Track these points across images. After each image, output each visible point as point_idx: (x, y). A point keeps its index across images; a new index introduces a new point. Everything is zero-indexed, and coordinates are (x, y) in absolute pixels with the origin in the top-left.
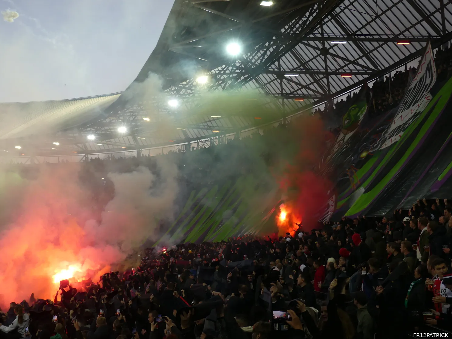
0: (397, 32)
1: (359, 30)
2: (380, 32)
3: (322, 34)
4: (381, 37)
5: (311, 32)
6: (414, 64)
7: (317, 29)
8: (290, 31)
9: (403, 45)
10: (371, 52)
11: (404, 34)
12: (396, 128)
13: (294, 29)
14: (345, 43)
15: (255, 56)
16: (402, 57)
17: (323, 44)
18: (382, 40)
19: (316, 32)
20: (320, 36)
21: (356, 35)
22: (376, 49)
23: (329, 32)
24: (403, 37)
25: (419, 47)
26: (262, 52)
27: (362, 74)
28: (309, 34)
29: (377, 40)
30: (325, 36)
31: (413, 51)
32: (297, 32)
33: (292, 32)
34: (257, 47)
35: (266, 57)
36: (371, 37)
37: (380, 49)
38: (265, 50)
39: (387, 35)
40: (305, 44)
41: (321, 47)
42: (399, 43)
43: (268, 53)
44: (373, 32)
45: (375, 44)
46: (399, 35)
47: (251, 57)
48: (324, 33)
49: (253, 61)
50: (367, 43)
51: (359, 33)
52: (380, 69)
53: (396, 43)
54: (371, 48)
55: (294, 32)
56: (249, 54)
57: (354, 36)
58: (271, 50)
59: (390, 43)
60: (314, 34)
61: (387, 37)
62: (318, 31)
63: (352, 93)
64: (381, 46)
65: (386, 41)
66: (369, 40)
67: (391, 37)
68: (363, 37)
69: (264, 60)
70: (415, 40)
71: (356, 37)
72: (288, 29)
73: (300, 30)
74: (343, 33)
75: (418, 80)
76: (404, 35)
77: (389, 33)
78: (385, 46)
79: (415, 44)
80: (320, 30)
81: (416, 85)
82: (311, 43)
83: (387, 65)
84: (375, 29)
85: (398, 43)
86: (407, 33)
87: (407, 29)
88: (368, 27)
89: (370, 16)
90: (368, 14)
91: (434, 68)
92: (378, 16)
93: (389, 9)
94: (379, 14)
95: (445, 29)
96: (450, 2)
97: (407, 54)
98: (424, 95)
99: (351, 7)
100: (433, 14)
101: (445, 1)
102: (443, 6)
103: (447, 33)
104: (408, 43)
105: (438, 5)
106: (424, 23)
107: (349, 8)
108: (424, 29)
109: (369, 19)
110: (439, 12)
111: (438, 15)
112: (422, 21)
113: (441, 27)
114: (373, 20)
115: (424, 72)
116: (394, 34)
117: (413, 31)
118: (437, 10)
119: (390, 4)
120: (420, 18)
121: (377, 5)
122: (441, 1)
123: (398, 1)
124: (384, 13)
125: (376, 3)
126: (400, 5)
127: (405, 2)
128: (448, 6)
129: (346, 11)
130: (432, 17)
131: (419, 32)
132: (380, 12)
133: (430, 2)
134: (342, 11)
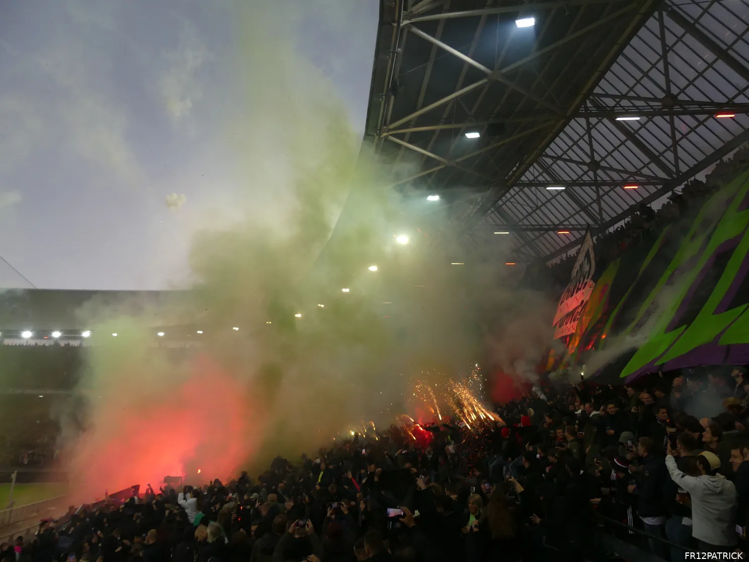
0: (557, 222)
1: (521, 221)
2: (541, 223)
4: (542, 227)
6: (572, 252)
9: (564, 234)
10: (533, 240)
11: (564, 223)
14: (508, 233)
16: (563, 245)
18: (541, 229)
21: (518, 225)
22: (537, 238)
24: (563, 227)
25: (578, 236)
27: (525, 262)
29: (538, 230)
30: (489, 227)
31: (573, 239)
32: (463, 223)
36: (532, 227)
37: (542, 238)
39: (547, 225)
40: (470, 234)
41: (485, 236)
42: (559, 233)
44: (534, 223)
45: (537, 233)
46: (558, 225)
48: (488, 223)
50: (529, 233)
51: (521, 223)
52: (543, 257)
53: (556, 232)
54: (533, 237)
55: (459, 223)
57: (516, 226)
59: (551, 233)
60: (478, 225)
61: (547, 227)
64: (542, 235)
65: (547, 231)
66: (531, 230)
67: (552, 227)
68: (525, 227)
70: (574, 229)
71: (518, 227)
73: (465, 221)
74: (505, 223)
75: (578, 267)
76: (564, 225)
77: (549, 223)
78: (546, 236)
79: (575, 233)
80: (483, 221)
81: (577, 272)
82: (476, 233)
83: (548, 253)
84: (538, 219)
86: (566, 223)
87: (567, 219)
88: (529, 218)
89: (531, 207)
90: (529, 206)
91: (592, 255)
92: (538, 208)
93: (549, 201)
94: (539, 205)
95: (602, 219)
96: (606, 193)
97: (568, 242)
98: (586, 283)
99: (512, 200)
100: (590, 205)
101: (601, 193)
102: (599, 198)
103: (604, 221)
104: (568, 232)
105: (594, 196)
106: (582, 213)
107: (511, 200)
108: (583, 219)
109: (530, 210)
110: (596, 203)
111: (595, 206)
112: (580, 211)
113: (598, 217)
114: (534, 211)
115: (583, 259)
116: (554, 224)
117: (572, 221)
118: (594, 201)
119: (549, 197)
120: (578, 209)
121: (537, 198)
122: (597, 192)
123: (557, 193)
124: (544, 204)
125: (536, 196)
126: (559, 197)
127: (563, 194)
128: (604, 198)
129: (508, 203)
130: (589, 207)
131: (578, 222)
132: (540, 204)
133: (587, 194)
134: (505, 203)
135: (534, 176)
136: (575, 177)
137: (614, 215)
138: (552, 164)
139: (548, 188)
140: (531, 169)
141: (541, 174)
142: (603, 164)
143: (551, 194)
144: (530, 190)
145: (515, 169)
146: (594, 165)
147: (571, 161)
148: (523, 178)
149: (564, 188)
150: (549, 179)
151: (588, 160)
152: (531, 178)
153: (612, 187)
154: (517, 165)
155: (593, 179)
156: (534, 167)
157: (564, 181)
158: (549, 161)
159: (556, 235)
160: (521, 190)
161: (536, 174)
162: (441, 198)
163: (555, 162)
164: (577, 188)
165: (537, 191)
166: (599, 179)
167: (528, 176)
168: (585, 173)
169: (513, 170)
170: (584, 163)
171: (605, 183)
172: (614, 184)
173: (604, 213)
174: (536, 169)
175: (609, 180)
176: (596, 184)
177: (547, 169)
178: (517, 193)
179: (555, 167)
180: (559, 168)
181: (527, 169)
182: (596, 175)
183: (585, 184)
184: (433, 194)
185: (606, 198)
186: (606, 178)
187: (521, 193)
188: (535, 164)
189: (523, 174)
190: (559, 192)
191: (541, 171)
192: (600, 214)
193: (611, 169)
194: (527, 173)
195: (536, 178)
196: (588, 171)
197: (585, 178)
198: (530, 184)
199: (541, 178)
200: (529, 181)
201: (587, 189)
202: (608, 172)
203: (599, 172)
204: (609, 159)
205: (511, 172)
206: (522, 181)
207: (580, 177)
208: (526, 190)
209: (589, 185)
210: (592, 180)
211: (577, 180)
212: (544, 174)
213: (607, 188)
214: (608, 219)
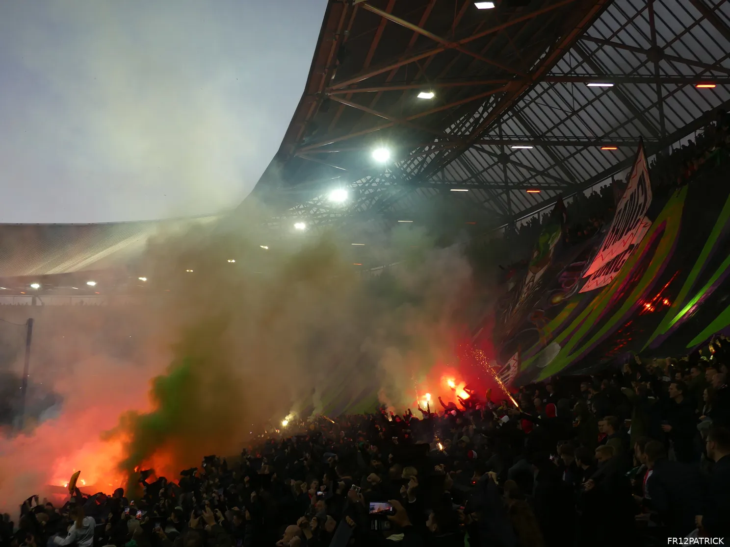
0: (600, 134)
1: (550, 130)
2: (579, 134)
3: (501, 136)
4: (579, 141)
5: (486, 132)
7: (493, 129)
8: (458, 132)
9: (609, 150)
10: (566, 159)
11: (610, 136)
13: (464, 129)
14: (531, 147)
15: (410, 163)
16: (608, 166)
17: (502, 149)
18: (579, 143)
19: (492, 133)
20: (498, 139)
21: (547, 137)
22: (572, 155)
23: (510, 133)
24: (609, 140)
25: (629, 154)
26: (420, 159)
27: (554, 189)
28: (482, 135)
29: (574, 144)
30: (504, 139)
31: (622, 158)
32: (467, 133)
33: (460, 133)
34: (414, 152)
35: (425, 166)
36: (566, 140)
37: (578, 156)
38: (424, 156)
39: (587, 138)
40: (477, 149)
41: (499, 152)
42: (603, 148)
43: (429, 160)
44: (568, 134)
45: (572, 149)
46: (602, 137)
47: (405, 166)
48: (504, 134)
49: (409, 170)
50: (561, 148)
51: (549, 134)
52: (579, 182)
53: (599, 147)
54: (567, 154)
55: (463, 133)
56: (403, 162)
57: (543, 138)
58: (433, 156)
59: (592, 148)
60: (490, 136)
61: (587, 140)
62: (495, 131)
63: (541, 213)
64: (579, 151)
65: (586, 146)
66: (564, 144)
67: (593, 140)
68: (555, 140)
69: (423, 169)
70: (624, 144)
71: (546, 140)
72: (455, 129)
73: (470, 130)
74: (528, 134)
75: (628, 198)
76: (610, 138)
77: (589, 134)
78: (585, 152)
79: (624, 148)
80: (497, 130)
81: (626, 205)
82: (486, 147)
83: (587, 177)
84: (573, 129)
85: (601, 148)
86: (613, 135)
87: (614, 130)
88: (562, 127)
89: (564, 112)
90: (561, 109)
91: (648, 182)
92: (575, 113)
93: (590, 103)
94: (576, 109)
95: (664, 130)
96: (671, 94)
97: (615, 162)
98: (639, 220)
99: (539, 100)
100: (647, 110)
101: (664, 93)
102: (661, 100)
103: (667, 134)
104: (615, 148)
105: (654, 98)
106: (636, 121)
107: (536, 101)
108: (635, 130)
109: (563, 116)
110: (657, 107)
111: (655, 111)
112: (633, 118)
113: (659, 127)
114: (569, 117)
115: (636, 187)
116: (597, 136)
117: (623, 133)
118: (654, 105)
119: (591, 97)
120: (631, 115)
121: (574, 98)
122: (659, 93)
123: (602, 92)
124: (583, 108)
125: (572, 95)
126: (604, 98)
127: (611, 93)
128: (667, 100)
129: (533, 105)
130: (647, 114)
131: (630, 134)
132: (577, 107)
133: (645, 95)
134: (527, 105)
135: (570, 66)
136: (628, 70)
137: (681, 125)
138: (597, 50)
139: (589, 85)
140: (567, 56)
141: (580, 64)
142: (668, 51)
143: (593, 93)
144: (565, 88)
145: (543, 55)
146: (656, 53)
147: (624, 46)
148: (555, 70)
149: (611, 85)
150: (591, 71)
151: (647, 46)
152: (566, 69)
153: (680, 85)
154: (547, 50)
155: (654, 73)
156: (571, 54)
157: (612, 74)
158: (593, 46)
159: (599, 150)
160: (552, 87)
161: (574, 63)
163: (600, 48)
164: (630, 86)
165: (574, 88)
166: (661, 73)
167: (562, 67)
168: (643, 64)
169: (541, 57)
170: (641, 50)
171: (669, 79)
172: (682, 81)
173: (666, 122)
175: (676, 74)
176: (658, 80)
177: (588, 57)
178: (546, 91)
179: (600, 54)
180: (606, 56)
181: (561, 57)
182: (657, 67)
183: (642, 79)
185: (670, 100)
186: (671, 72)
187: (551, 91)
188: (572, 50)
189: (555, 63)
190: (605, 91)
191: (580, 59)
192: (662, 124)
193: (680, 59)
194: (561, 63)
195: (573, 69)
196: (646, 62)
197: (643, 71)
198: (564, 78)
199: (579, 70)
200: (563, 73)
201: (644, 86)
202: (676, 64)
203: (663, 63)
204: (677, 45)
205: (539, 60)
206: (554, 74)
207: (635, 70)
208: (558, 86)
209: (648, 81)
210: (652, 74)
211: (631, 74)
212: (585, 65)
213: (672, 87)
214: (671, 130)
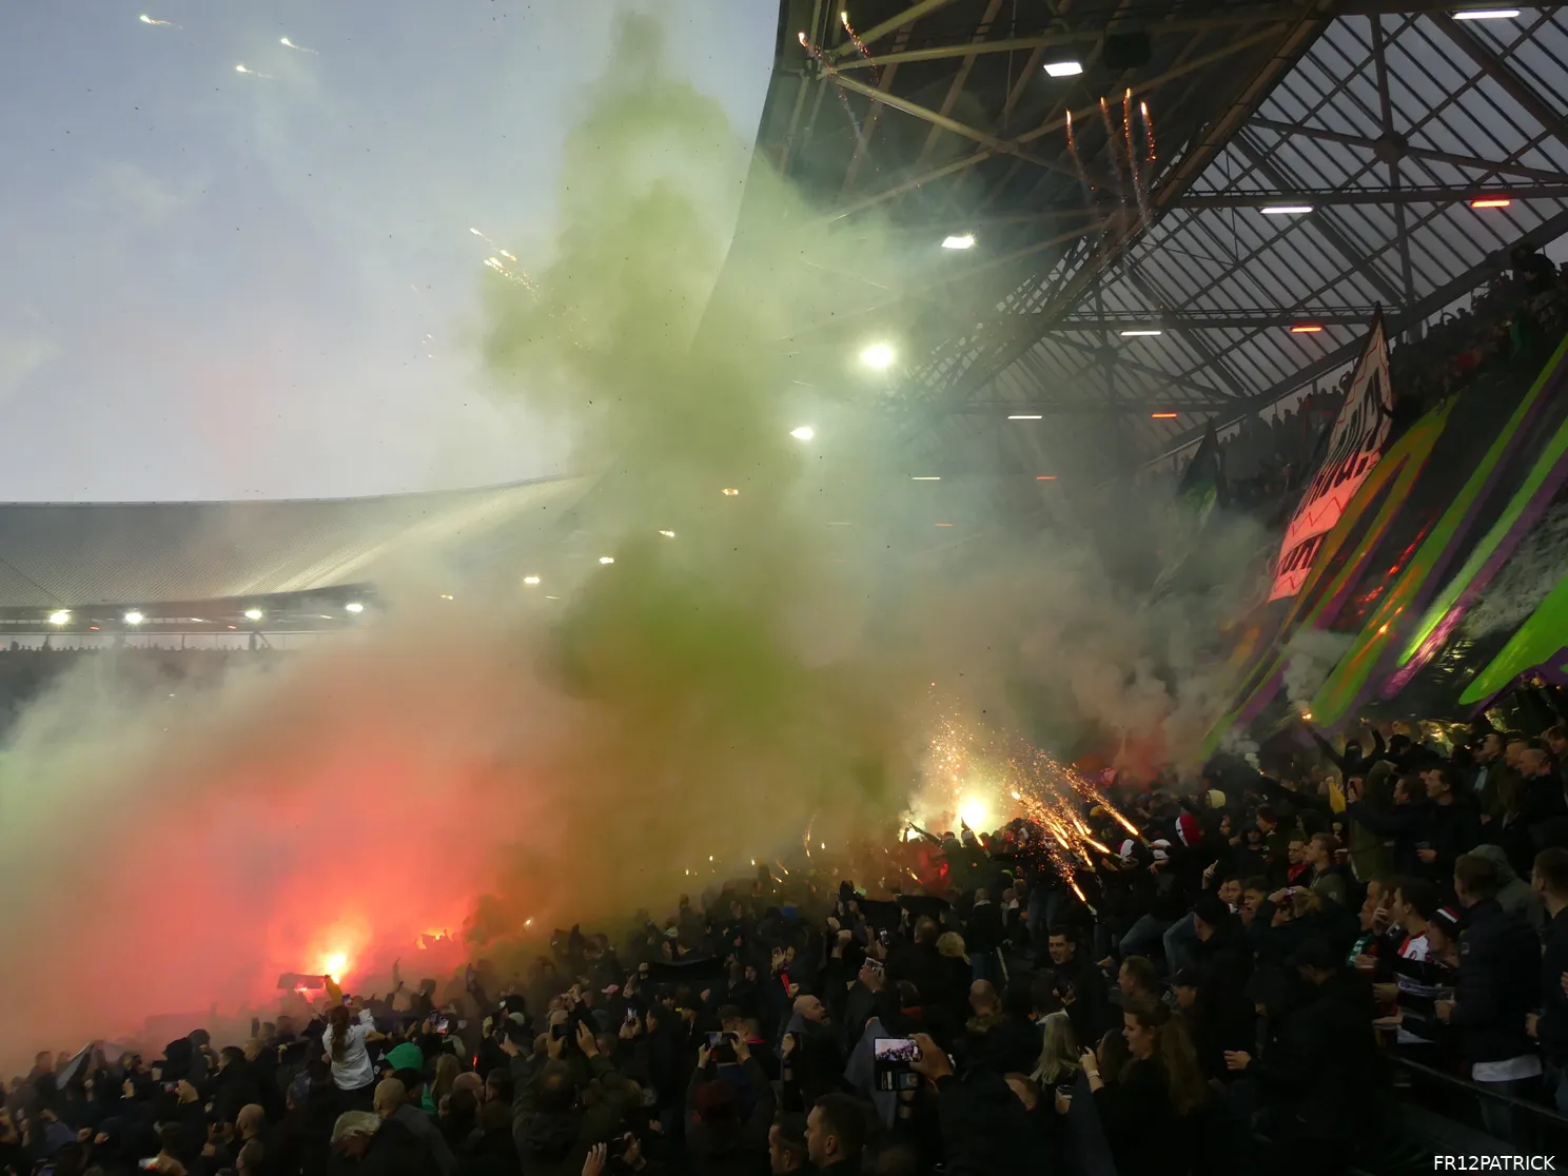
0: (1289, 302)
1: (1193, 299)
2: (1248, 304)
3: (1100, 313)
4: (1249, 317)
5: (1072, 307)
6: (1330, 381)
7: (1086, 302)
8: (1019, 308)
9: (1306, 332)
10: (1226, 352)
11: (1308, 305)
12: (1297, 548)
13: (1030, 303)
14: (1159, 333)
15: (932, 371)
16: (1304, 363)
17: (1103, 338)
18: (1250, 322)
19: (1084, 308)
20: (1096, 319)
21: (1186, 312)
22: (1236, 345)
23: (1116, 306)
24: (1306, 315)
25: (1347, 339)
26: (950, 361)
27: (1204, 409)
28: (1066, 313)
29: (1239, 324)
30: (1107, 318)
31: (1333, 347)
32: (1038, 310)
33: (1023, 311)
34: (938, 349)
35: (960, 373)
36: (1224, 317)
37: (1247, 346)
38: (958, 356)
39: (1263, 310)
40: (1057, 340)
41: (1097, 344)
42: (1295, 330)
43: (966, 363)
44: (1228, 305)
45: (1236, 334)
46: (1293, 309)
47: (923, 375)
48: (1105, 309)
49: (930, 383)
50: (1214, 332)
51: (1192, 307)
52: (1250, 395)
53: (1287, 328)
54: (1226, 344)
55: (1029, 311)
56: (918, 368)
57: (1180, 315)
58: (973, 355)
59: (1273, 331)
60: (1079, 314)
61: (1262, 316)
62: (1090, 307)
63: (1181, 456)
64: (1248, 337)
65: (1262, 326)
66: (1220, 324)
67: (1275, 315)
68: (1204, 317)
69: (956, 380)
70: (1338, 320)
71: (1186, 317)
72: (1014, 303)
73: (1043, 304)
74: (1152, 308)
75: (1348, 420)
76: (1307, 310)
77: (1268, 304)
78: (1260, 339)
79: (1338, 329)
80: (1093, 302)
81: (1344, 434)
82: (1073, 334)
83: (1266, 386)
84: (1237, 294)
85: (1291, 329)
86: (1315, 303)
87: (1315, 294)
88: (1215, 292)
89: (1219, 263)
90: (1214, 258)
91: (1385, 388)
92: (1239, 264)
93: (1268, 244)
94: (1241, 258)
95: (1411, 291)
96: (1423, 221)
97: (1318, 355)
98: (1364, 461)
99: (1170, 244)
100: (1378, 254)
101: (1410, 220)
102: (1405, 233)
103: (1417, 298)
104: (1318, 329)
105: (1391, 229)
106: (1357, 277)
107: (1165, 245)
108: (1359, 293)
109: (1217, 272)
110: (1396, 248)
111: (1393, 256)
112: (1351, 271)
113: (1402, 286)
114: (1228, 274)
115: (1362, 399)
116: (1282, 308)
117: (1329, 297)
118: (1390, 244)
119: (1270, 233)
120: (1346, 265)
121: (1237, 237)
122: (1399, 219)
123: (1290, 223)
124: (1254, 254)
125: (1233, 232)
126: (1295, 235)
127: (1308, 226)
128: (1416, 234)
129: (1159, 254)
130: (1377, 261)
131: (1345, 301)
132: (1243, 253)
133: (1369, 224)
134: (1148, 253)
135: (1228, 177)
136: (1339, 179)
137: (1445, 280)
138: (1277, 145)
139: (1266, 211)
140: (1221, 158)
141: (1247, 172)
142: (1416, 141)
143: (1273, 226)
144: (1219, 218)
145: (1177, 159)
146: (1392, 145)
147: (1329, 134)
148: (1200, 185)
149: (1308, 210)
150: (1268, 185)
151: (1375, 132)
152: (1221, 183)
153: (1440, 203)
154: (1184, 149)
155: (1389, 183)
156: (1228, 153)
157: (1309, 188)
158: (1270, 136)
159: (1286, 334)
160: (1194, 217)
161: (1235, 172)
162: (980, 241)
163: (1284, 139)
164: (1344, 210)
165: (1237, 218)
166: (1403, 182)
167: (1213, 178)
168: (1368, 167)
169: (1173, 163)
170: (1364, 140)
171: (1419, 194)
172: (1445, 195)
173: (1416, 276)
174: (1233, 157)
175: (1433, 184)
176: (1396, 195)
177: (1263, 159)
178: (1183, 225)
179: (1285, 151)
180: (1300, 157)
181: (1210, 159)
182: (1396, 172)
183: (1366, 196)
184: (959, 232)
185: (1422, 234)
186: (1423, 180)
187: (1192, 226)
188: (1231, 146)
189: (1199, 171)
190: (1296, 222)
191: (1247, 163)
192: (1408, 280)
193: (1439, 154)
194: (1210, 172)
195: (1233, 183)
196: (1374, 162)
197: (1368, 180)
198: (1218, 200)
199: (1246, 184)
200: (1216, 191)
201: (1370, 209)
202: (1431, 163)
203: (1406, 163)
204: (1434, 128)
205: (1167, 169)
206: (1197, 193)
207: (1353, 179)
208: (1207, 215)
209: (1377, 199)
210: (1387, 187)
211: (1345, 186)
212: (1256, 173)
213: (1424, 208)
214: (1424, 289)
